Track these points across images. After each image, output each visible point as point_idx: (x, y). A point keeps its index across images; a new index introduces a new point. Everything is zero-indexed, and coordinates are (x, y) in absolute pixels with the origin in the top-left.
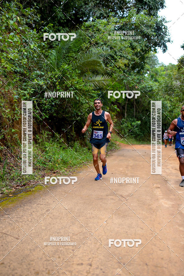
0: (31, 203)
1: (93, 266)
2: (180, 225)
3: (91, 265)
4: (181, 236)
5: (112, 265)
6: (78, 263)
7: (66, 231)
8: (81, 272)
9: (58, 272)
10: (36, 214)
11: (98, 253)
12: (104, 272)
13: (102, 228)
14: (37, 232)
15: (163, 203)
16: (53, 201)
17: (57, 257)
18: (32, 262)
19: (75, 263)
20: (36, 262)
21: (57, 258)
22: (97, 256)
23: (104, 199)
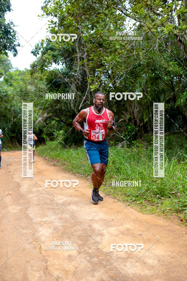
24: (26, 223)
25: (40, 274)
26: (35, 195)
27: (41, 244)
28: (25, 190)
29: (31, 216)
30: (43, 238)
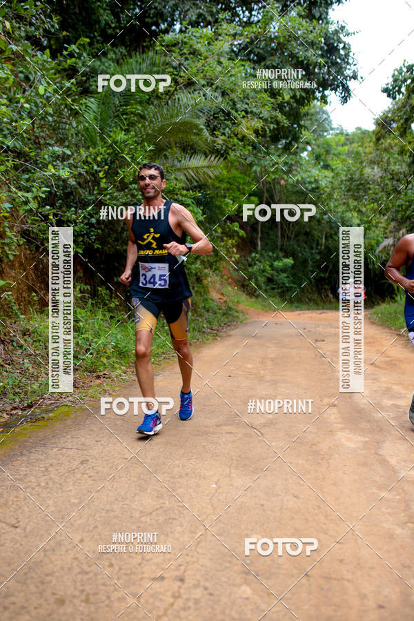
0: (44, 445)
1: (187, 581)
2: (380, 488)
3: (182, 580)
4: (384, 510)
5: (228, 578)
6: (152, 576)
7: (125, 506)
8: (161, 597)
9: (108, 598)
10: (57, 470)
11: (198, 553)
12: (211, 594)
13: (208, 498)
14: (60, 511)
15: (343, 440)
16: (97, 441)
17: (107, 563)
18: (49, 578)
19: (146, 575)
20: (57, 577)
21: (106, 567)
22: (195, 560)
23: (212, 433)
24: (384, 476)
26: (391, 414)
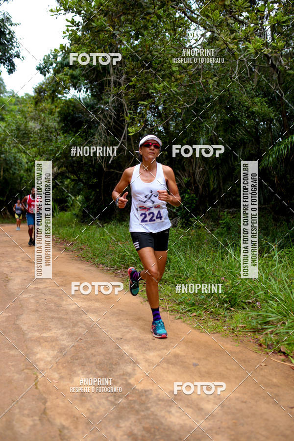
24: (15, 339)
25: (34, 420)
26: (32, 295)
27: (38, 374)
28: (15, 287)
29: (25, 328)
30: (41, 365)
